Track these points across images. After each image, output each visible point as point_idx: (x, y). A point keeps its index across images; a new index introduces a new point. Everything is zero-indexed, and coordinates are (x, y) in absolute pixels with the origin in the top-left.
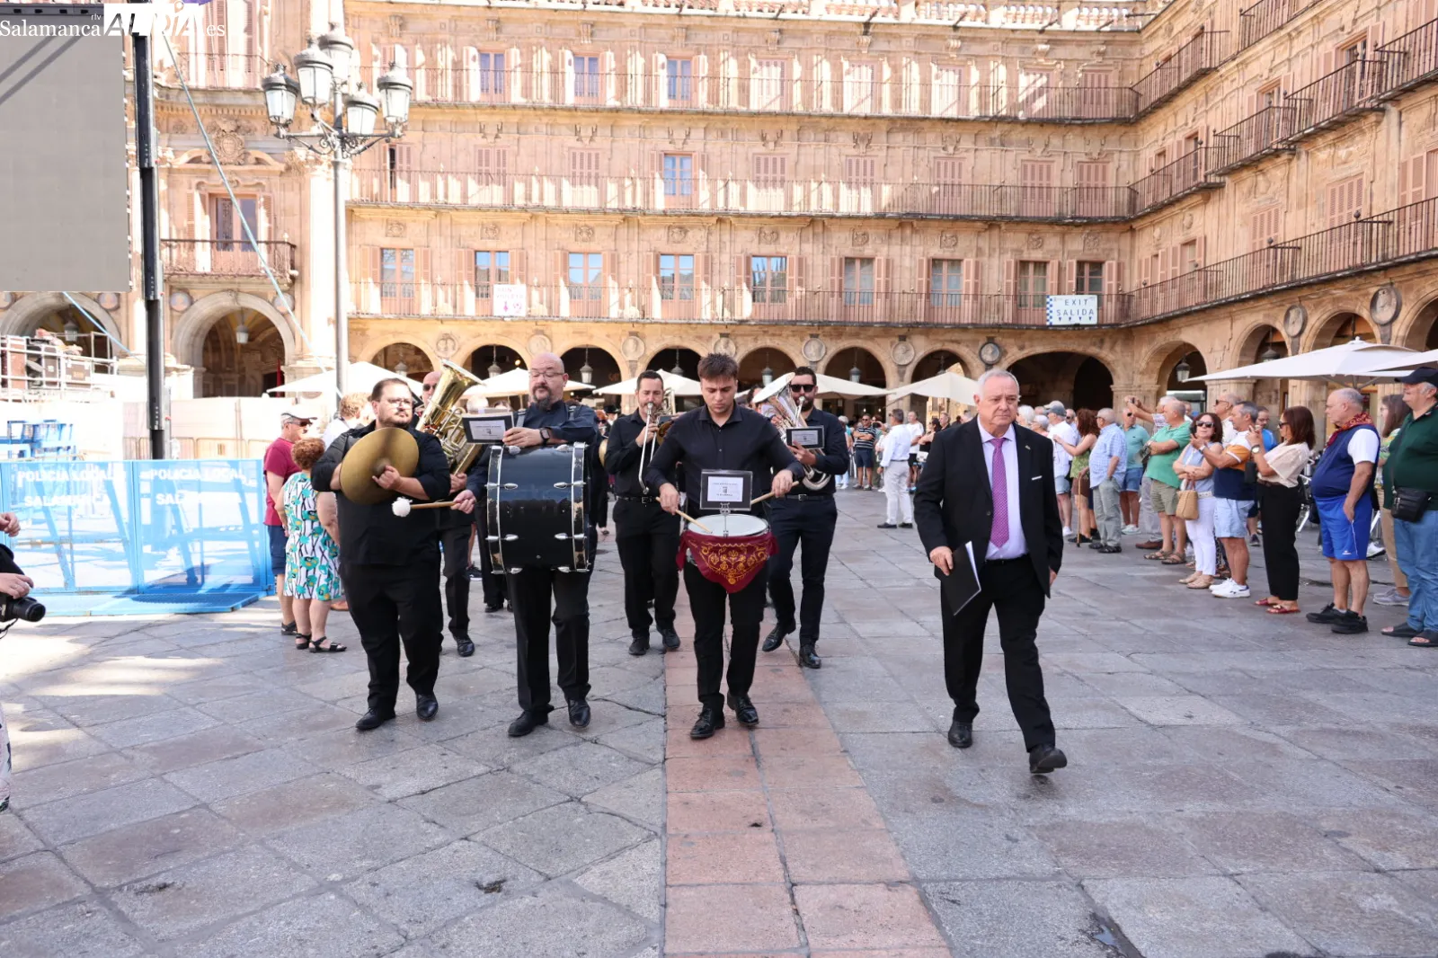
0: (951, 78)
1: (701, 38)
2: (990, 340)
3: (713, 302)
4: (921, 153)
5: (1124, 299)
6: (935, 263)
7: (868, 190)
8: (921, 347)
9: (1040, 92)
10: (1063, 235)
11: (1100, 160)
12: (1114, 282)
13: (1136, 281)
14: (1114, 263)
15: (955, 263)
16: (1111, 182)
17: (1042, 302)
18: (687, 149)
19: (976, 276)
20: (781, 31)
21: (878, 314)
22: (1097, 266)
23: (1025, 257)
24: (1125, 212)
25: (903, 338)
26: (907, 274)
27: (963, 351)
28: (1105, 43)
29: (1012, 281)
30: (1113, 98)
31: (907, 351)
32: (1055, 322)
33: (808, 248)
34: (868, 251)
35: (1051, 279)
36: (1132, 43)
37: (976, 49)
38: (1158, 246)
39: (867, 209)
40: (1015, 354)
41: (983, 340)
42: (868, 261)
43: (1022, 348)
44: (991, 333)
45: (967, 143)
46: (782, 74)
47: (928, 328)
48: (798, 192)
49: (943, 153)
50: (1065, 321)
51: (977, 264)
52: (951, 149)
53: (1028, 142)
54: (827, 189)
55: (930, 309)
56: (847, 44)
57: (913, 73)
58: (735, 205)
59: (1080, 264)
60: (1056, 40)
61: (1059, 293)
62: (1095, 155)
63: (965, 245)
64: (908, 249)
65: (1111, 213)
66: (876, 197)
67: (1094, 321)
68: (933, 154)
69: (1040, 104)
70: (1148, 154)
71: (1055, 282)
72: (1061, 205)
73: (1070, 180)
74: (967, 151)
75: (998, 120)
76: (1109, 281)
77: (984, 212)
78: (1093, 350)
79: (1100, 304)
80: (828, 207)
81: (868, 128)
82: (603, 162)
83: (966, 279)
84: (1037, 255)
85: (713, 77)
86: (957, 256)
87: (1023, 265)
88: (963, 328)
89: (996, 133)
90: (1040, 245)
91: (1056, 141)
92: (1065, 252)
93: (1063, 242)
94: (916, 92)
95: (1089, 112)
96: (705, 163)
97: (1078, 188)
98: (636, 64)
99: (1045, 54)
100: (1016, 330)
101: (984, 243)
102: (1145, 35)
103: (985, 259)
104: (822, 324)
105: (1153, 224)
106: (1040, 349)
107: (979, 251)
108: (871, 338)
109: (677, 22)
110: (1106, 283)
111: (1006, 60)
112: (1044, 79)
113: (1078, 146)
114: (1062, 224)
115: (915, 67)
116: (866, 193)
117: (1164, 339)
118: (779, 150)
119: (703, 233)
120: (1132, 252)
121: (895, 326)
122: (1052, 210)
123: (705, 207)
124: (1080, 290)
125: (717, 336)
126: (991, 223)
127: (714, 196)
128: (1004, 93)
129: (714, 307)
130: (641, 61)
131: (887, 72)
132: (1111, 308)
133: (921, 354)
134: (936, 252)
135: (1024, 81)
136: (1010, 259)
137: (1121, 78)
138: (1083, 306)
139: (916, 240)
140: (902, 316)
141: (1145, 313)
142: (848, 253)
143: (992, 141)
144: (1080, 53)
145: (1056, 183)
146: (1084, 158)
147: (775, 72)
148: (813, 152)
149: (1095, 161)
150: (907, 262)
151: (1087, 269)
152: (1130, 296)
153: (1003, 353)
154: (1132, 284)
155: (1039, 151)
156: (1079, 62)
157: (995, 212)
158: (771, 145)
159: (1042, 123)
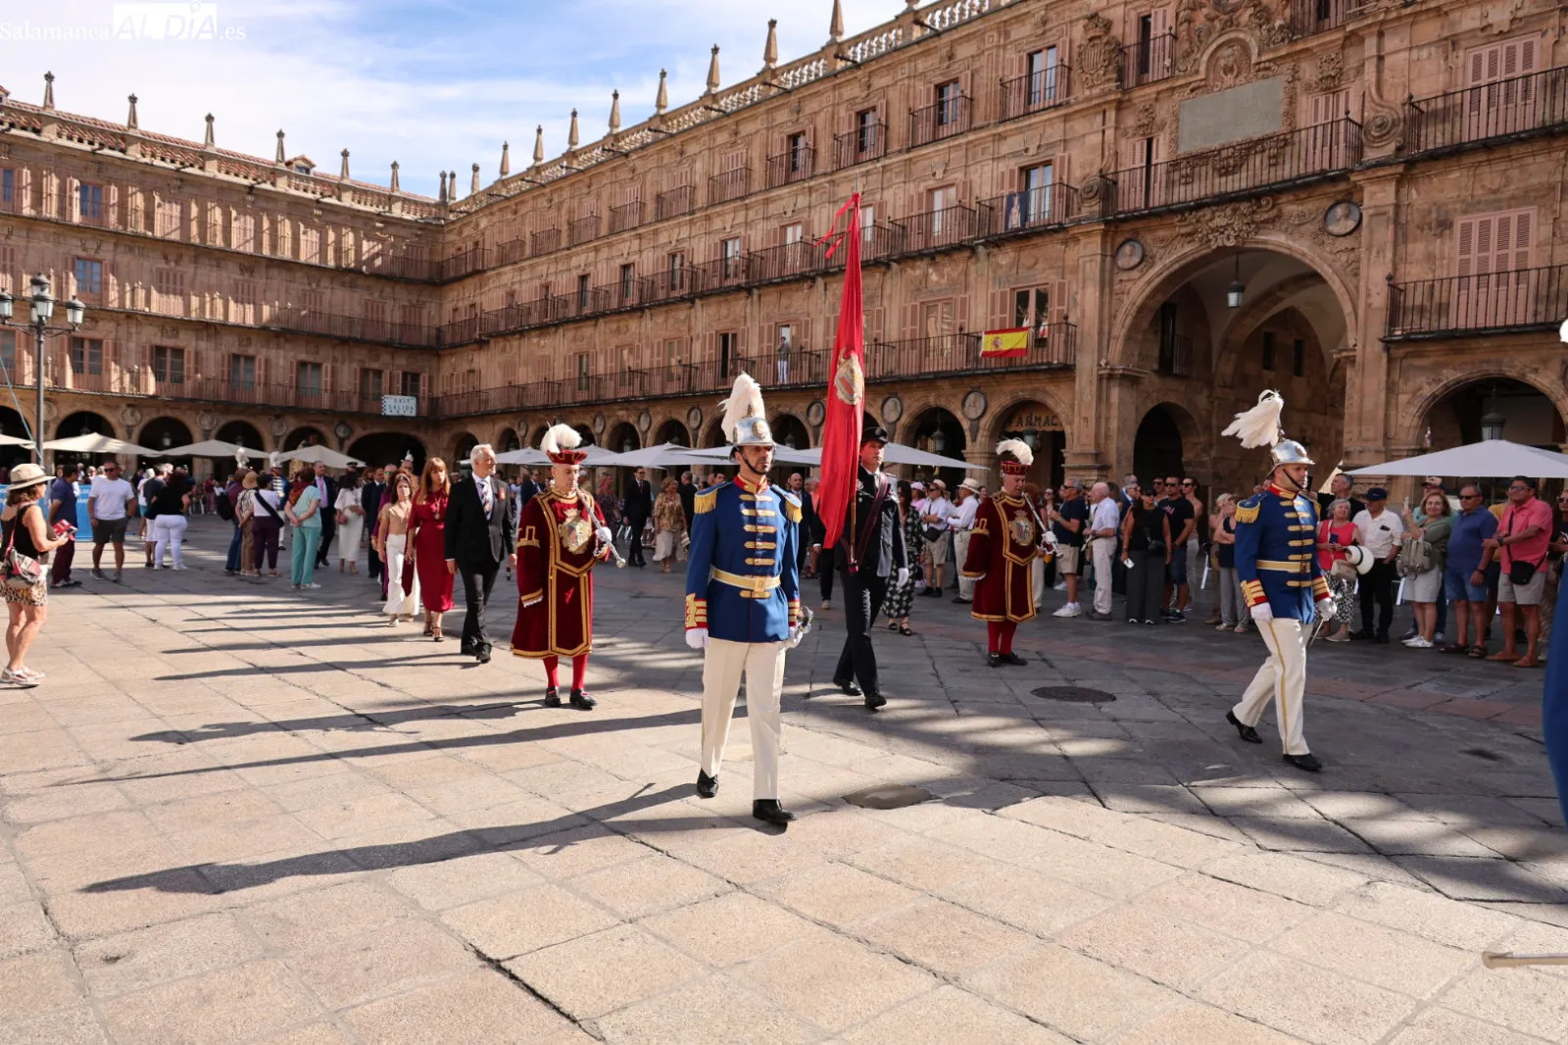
0: (313, 236)
1: (111, 173)
2: (342, 423)
3: (121, 379)
4: (292, 285)
5: (434, 402)
6: (303, 364)
7: (252, 306)
8: (290, 425)
9: (377, 255)
10: (393, 354)
11: (418, 306)
12: (426, 388)
13: (440, 389)
14: (427, 376)
15: (317, 366)
16: (425, 323)
17: (378, 398)
18: (98, 257)
19: (333, 376)
20: (182, 180)
21: (259, 397)
22: (415, 377)
23: (367, 366)
24: (433, 342)
25: (278, 417)
26: (281, 371)
27: (323, 428)
28: (420, 229)
29: (358, 382)
30: (426, 266)
31: (281, 426)
32: (388, 413)
33: (203, 345)
34: (251, 351)
35: (385, 384)
36: (439, 232)
37: (332, 218)
38: (454, 369)
39: (250, 321)
40: (360, 433)
41: (336, 422)
42: (250, 359)
43: (365, 429)
44: (343, 418)
45: (325, 283)
46: (182, 212)
47: (296, 411)
48: (195, 301)
49: (307, 287)
50: (394, 413)
51: (333, 368)
52: (314, 286)
53: (369, 288)
54: (219, 303)
55: (298, 397)
56: (235, 198)
57: (286, 228)
58: (141, 305)
59: (405, 374)
60: (390, 222)
61: (390, 393)
62: (414, 302)
63: (325, 355)
64: (281, 352)
65: (424, 342)
66: (258, 314)
67: (414, 414)
68: (300, 287)
69: (378, 262)
70: (448, 307)
71: (388, 385)
72: (391, 333)
73: (398, 318)
74: (326, 288)
75: (348, 270)
76: (423, 388)
77: (338, 333)
78: (413, 433)
79: (418, 403)
80: (219, 317)
81: (250, 264)
82: (19, 257)
83: (326, 378)
84: (376, 366)
85: (122, 204)
86: (318, 360)
87: (365, 372)
88: (324, 412)
89: (347, 278)
90: (377, 358)
91: (388, 290)
92: (394, 366)
93: (393, 358)
94: (288, 244)
95: (411, 274)
96: (114, 270)
97: (403, 325)
98: (52, 184)
99: (380, 229)
100: (361, 417)
101: (338, 353)
102: (446, 229)
103: (338, 365)
104: (216, 403)
105: (451, 355)
106: (377, 430)
107: (335, 360)
108: (254, 415)
109: (91, 157)
110: (422, 388)
111: (354, 229)
112: (380, 246)
113: (404, 295)
114: (393, 347)
115: (287, 222)
116: (250, 309)
117: (457, 429)
118: (179, 268)
119: (112, 325)
120: (439, 369)
121: (273, 408)
122: (386, 336)
123: (114, 305)
124: (404, 394)
125: (124, 406)
126: (344, 342)
127: (122, 298)
128: (352, 254)
129: (122, 383)
130: (55, 181)
131: (266, 224)
132: (425, 404)
133: (292, 429)
134: (303, 357)
135: (366, 245)
136: (355, 366)
137: (431, 252)
138: (406, 404)
139: (288, 346)
140: (277, 401)
141: (447, 412)
142: (235, 350)
143: (343, 284)
144: (403, 232)
145: (388, 319)
146: (406, 304)
147: (176, 210)
148: (206, 273)
149: (414, 306)
150: (281, 363)
151: (409, 378)
152: (438, 398)
153: (352, 431)
154: (438, 391)
155: (376, 295)
156: (404, 239)
157: (346, 334)
158: (173, 264)
159: (377, 276)
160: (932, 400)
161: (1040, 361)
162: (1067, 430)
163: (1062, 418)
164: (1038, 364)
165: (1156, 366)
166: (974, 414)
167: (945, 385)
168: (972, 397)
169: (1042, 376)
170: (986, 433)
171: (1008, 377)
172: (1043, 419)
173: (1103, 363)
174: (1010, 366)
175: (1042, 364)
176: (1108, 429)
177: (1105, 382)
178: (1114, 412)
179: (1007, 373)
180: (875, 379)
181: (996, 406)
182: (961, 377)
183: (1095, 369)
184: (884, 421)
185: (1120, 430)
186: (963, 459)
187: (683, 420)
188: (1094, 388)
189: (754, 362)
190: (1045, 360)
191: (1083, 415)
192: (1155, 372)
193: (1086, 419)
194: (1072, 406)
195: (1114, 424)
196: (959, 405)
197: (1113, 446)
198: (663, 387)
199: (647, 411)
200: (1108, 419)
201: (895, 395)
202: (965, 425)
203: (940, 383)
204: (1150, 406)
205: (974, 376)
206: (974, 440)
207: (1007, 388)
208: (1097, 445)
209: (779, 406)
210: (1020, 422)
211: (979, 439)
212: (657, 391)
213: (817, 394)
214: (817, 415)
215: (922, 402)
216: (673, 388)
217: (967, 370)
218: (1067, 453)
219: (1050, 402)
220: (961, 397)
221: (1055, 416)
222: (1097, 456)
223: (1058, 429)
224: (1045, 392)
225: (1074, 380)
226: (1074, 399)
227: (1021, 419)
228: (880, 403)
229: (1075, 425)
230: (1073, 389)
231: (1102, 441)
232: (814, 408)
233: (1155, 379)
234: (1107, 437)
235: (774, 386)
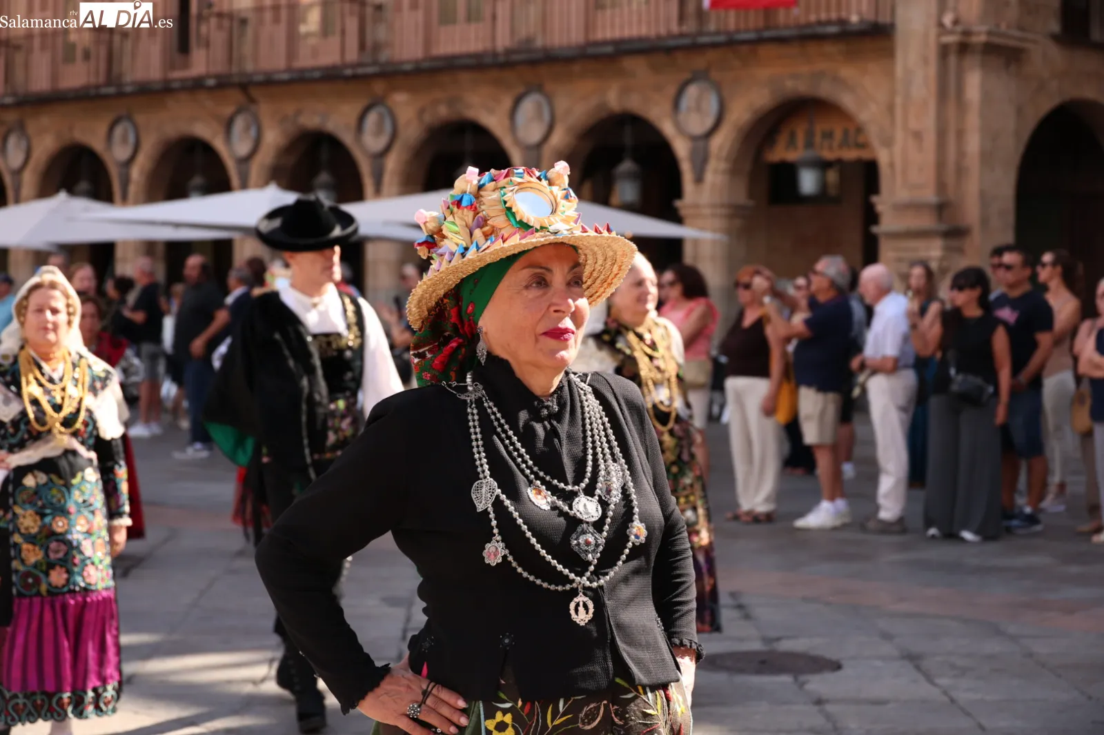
160: (614, 98)
161: (823, 16)
162: (883, 157)
163: (873, 134)
164: (820, 23)
165: (1055, 26)
166: (698, 124)
167: (638, 66)
168: (692, 91)
169: (830, 48)
170: (723, 166)
171: (765, 51)
172: (838, 135)
173: (948, 20)
174: (767, 28)
175: (829, 23)
176: (961, 154)
177: (952, 60)
178: (973, 120)
179: (760, 41)
180: (495, 54)
181: (741, 112)
182: (670, 51)
183: (933, 31)
184: (517, 142)
185: (986, 157)
186: (676, 218)
187: (98, 145)
188: (932, 70)
189: (244, 22)
190: (834, 16)
191: (913, 124)
192: (1055, 38)
193: (918, 135)
194: (891, 108)
195: (973, 144)
196: (667, 106)
197: (972, 187)
198: (54, 76)
199: (21, 127)
200: (960, 134)
201: (539, 88)
202: (681, 148)
203: (629, 63)
204: (1046, 105)
205: (695, 48)
206: (699, 179)
207: (764, 73)
208: (941, 186)
209: (299, 113)
210: (792, 142)
211: (709, 177)
212: (40, 82)
213: (379, 87)
214: (379, 131)
215: (594, 101)
216: (76, 77)
217: (681, 35)
218: (882, 203)
219: (847, 101)
220: (671, 90)
221: (859, 130)
222: (941, 208)
223: (865, 155)
224: (837, 80)
225: (889, 53)
226: (893, 93)
227: (793, 136)
228: (507, 102)
229: (897, 149)
230: (890, 74)
231: (950, 178)
232: (372, 118)
233: (1056, 53)
234: (960, 171)
235: (289, 69)
